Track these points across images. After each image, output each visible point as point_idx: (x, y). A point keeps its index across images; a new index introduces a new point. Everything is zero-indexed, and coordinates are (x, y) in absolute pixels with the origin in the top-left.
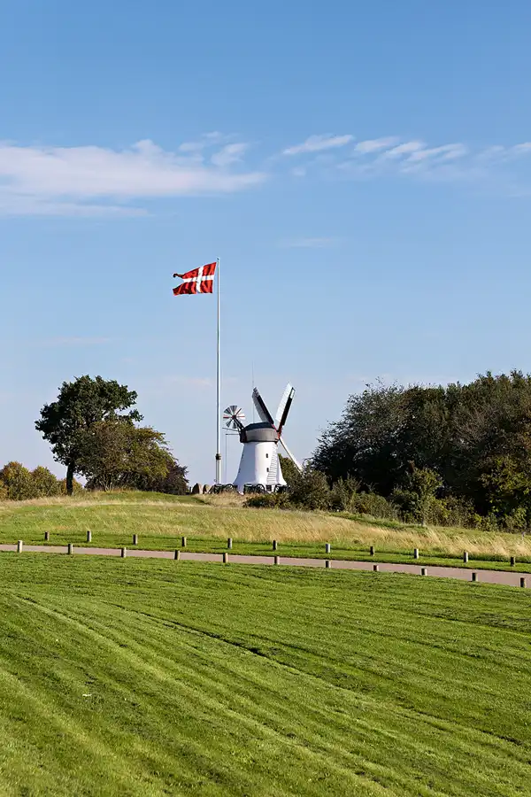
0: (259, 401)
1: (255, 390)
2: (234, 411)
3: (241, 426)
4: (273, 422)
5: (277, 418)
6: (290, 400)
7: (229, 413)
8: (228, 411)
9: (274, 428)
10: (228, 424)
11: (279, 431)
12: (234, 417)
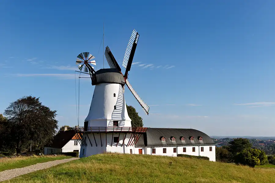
0: (109, 54)
1: (107, 48)
2: (86, 56)
3: (92, 70)
4: (120, 70)
5: (124, 65)
6: (135, 45)
7: (82, 58)
8: (80, 56)
9: (121, 73)
10: (81, 68)
11: (126, 77)
12: (86, 62)
